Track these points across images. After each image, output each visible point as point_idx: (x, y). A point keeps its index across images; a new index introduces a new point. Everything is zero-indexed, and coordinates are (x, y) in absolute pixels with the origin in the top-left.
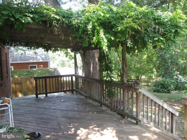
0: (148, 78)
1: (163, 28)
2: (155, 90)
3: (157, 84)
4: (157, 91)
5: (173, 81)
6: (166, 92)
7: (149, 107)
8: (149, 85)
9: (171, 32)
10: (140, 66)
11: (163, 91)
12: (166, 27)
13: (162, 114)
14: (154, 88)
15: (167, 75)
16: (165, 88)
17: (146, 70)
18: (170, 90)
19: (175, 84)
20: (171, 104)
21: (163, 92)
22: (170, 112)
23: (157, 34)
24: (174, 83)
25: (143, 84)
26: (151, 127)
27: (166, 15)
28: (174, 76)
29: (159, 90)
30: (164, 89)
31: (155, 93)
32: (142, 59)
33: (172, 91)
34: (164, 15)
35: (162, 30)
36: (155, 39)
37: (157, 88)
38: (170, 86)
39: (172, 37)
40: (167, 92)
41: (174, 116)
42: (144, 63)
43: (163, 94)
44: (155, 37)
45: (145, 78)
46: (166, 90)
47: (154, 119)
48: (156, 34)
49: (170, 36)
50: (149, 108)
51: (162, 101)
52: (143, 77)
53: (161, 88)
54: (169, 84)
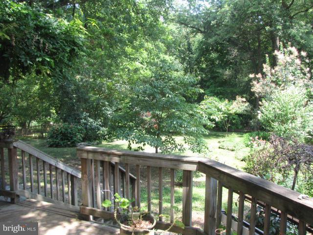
0: (42, 125)
1: (52, 43)
2: (52, 143)
3: (54, 134)
4: (55, 146)
5: (79, 127)
6: (69, 146)
7: (41, 172)
8: (44, 136)
9: (64, 50)
10: (28, 104)
11: (65, 144)
12: (58, 43)
13: (62, 181)
14: (50, 140)
15: (72, 117)
16: (68, 139)
17: (38, 111)
18: (76, 142)
19: (83, 132)
20: (77, 162)
21: (65, 146)
22: (68, 173)
23: (42, 51)
24: (81, 130)
25: (33, 135)
26: (38, 202)
27: (59, 23)
28: (82, 119)
29: (59, 143)
30: (66, 141)
31: (52, 149)
32: (31, 92)
33: (79, 142)
34: (55, 24)
35: (49, 46)
36: (37, 60)
37: (56, 140)
38: (76, 136)
39: (66, 59)
40: (71, 145)
41: (75, 179)
42: (34, 99)
43: (65, 150)
44: (37, 56)
45: (37, 125)
46: (69, 143)
47: (50, 190)
48: (40, 52)
49: (63, 56)
50: (41, 174)
51: (62, 159)
52: (34, 123)
53: (62, 139)
54: (74, 132)
